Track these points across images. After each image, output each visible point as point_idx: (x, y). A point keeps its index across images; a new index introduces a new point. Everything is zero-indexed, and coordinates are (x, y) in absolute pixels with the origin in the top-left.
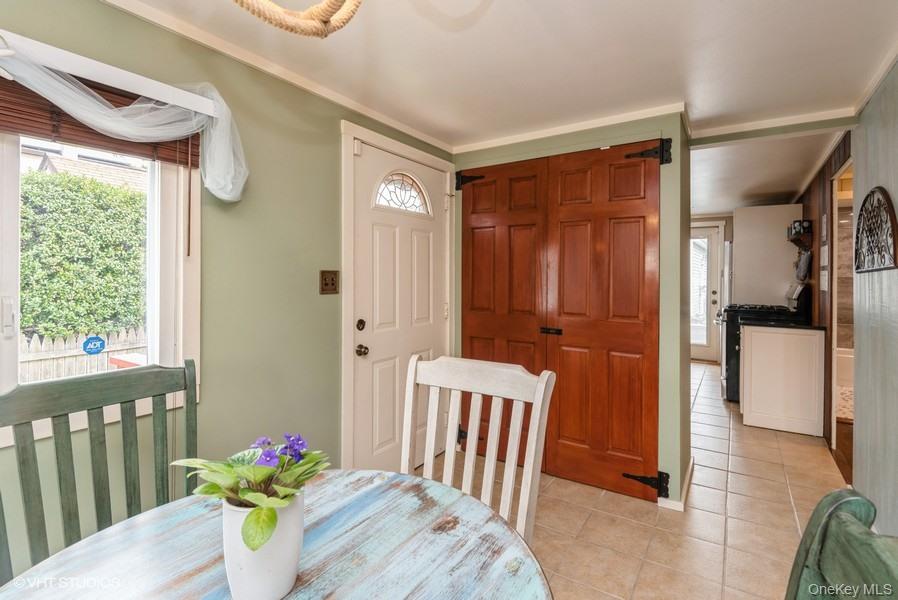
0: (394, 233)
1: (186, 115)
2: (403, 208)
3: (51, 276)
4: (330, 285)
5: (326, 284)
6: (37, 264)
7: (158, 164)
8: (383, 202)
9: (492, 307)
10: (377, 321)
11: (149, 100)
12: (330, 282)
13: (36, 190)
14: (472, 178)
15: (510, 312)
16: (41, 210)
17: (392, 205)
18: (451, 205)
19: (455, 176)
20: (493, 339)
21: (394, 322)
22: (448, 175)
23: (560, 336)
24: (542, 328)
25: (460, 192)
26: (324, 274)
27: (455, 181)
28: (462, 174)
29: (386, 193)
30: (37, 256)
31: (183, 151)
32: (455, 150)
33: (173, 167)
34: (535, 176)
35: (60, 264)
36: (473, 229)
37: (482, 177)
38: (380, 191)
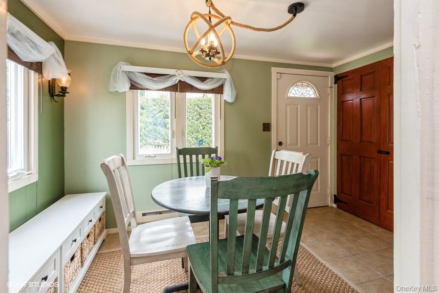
0: (297, 108)
1: (219, 80)
2: (302, 96)
3: (204, 129)
4: (267, 129)
5: (265, 128)
6: (200, 125)
7: (214, 94)
8: (292, 95)
9: (352, 140)
10: (288, 143)
11: (210, 78)
12: (267, 127)
13: (200, 103)
14: (342, 77)
15: (361, 142)
16: (201, 109)
17: (296, 96)
18: (331, 92)
19: (334, 78)
20: (352, 156)
21: (297, 144)
22: (330, 78)
23: (388, 155)
24: (378, 151)
25: (337, 85)
26: (264, 124)
27: (334, 80)
28: (338, 76)
29: (293, 92)
30: (200, 122)
31: (219, 90)
32: (334, 65)
33: (217, 95)
34: (374, 72)
35: (205, 125)
36: (343, 102)
37: (347, 76)
38: (290, 91)
